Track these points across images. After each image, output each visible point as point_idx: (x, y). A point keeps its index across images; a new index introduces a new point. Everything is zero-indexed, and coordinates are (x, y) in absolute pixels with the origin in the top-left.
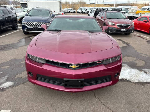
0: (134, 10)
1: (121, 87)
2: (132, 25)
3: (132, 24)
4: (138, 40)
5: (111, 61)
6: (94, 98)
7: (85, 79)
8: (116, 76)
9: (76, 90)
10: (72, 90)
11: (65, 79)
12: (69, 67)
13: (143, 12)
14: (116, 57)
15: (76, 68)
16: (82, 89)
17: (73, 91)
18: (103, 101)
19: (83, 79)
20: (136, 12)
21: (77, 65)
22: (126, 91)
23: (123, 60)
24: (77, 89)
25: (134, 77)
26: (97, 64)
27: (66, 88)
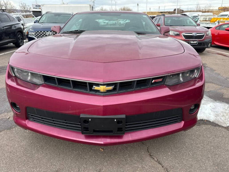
0: (208, 17)
1: (200, 136)
2: (208, 35)
3: (207, 33)
4: (219, 59)
5: (181, 79)
6: (148, 158)
7: (126, 117)
8: (191, 110)
9: (108, 141)
10: (100, 139)
11: (82, 116)
12: (91, 89)
13: (222, 19)
14: (192, 71)
15: (108, 91)
16: (120, 137)
17: (102, 143)
18: (166, 164)
19: (123, 116)
20: (210, 20)
21: (108, 85)
22: (211, 142)
23: (206, 79)
24: (111, 137)
25: (223, 116)
26: (152, 84)
27: (87, 137)
